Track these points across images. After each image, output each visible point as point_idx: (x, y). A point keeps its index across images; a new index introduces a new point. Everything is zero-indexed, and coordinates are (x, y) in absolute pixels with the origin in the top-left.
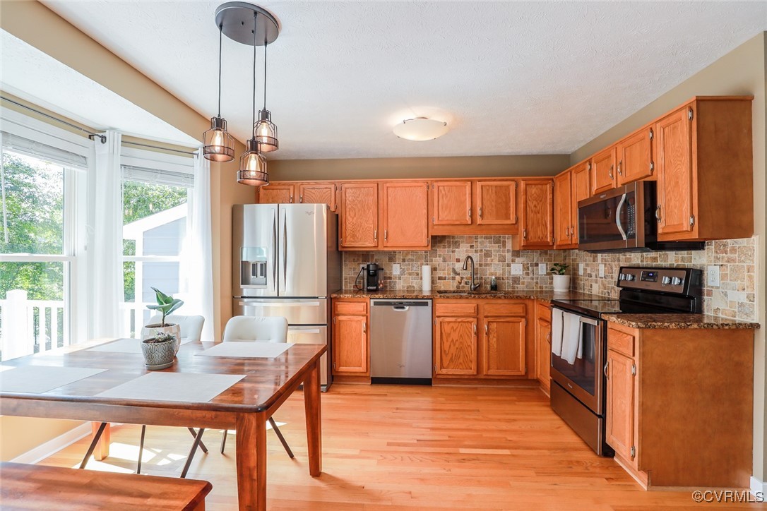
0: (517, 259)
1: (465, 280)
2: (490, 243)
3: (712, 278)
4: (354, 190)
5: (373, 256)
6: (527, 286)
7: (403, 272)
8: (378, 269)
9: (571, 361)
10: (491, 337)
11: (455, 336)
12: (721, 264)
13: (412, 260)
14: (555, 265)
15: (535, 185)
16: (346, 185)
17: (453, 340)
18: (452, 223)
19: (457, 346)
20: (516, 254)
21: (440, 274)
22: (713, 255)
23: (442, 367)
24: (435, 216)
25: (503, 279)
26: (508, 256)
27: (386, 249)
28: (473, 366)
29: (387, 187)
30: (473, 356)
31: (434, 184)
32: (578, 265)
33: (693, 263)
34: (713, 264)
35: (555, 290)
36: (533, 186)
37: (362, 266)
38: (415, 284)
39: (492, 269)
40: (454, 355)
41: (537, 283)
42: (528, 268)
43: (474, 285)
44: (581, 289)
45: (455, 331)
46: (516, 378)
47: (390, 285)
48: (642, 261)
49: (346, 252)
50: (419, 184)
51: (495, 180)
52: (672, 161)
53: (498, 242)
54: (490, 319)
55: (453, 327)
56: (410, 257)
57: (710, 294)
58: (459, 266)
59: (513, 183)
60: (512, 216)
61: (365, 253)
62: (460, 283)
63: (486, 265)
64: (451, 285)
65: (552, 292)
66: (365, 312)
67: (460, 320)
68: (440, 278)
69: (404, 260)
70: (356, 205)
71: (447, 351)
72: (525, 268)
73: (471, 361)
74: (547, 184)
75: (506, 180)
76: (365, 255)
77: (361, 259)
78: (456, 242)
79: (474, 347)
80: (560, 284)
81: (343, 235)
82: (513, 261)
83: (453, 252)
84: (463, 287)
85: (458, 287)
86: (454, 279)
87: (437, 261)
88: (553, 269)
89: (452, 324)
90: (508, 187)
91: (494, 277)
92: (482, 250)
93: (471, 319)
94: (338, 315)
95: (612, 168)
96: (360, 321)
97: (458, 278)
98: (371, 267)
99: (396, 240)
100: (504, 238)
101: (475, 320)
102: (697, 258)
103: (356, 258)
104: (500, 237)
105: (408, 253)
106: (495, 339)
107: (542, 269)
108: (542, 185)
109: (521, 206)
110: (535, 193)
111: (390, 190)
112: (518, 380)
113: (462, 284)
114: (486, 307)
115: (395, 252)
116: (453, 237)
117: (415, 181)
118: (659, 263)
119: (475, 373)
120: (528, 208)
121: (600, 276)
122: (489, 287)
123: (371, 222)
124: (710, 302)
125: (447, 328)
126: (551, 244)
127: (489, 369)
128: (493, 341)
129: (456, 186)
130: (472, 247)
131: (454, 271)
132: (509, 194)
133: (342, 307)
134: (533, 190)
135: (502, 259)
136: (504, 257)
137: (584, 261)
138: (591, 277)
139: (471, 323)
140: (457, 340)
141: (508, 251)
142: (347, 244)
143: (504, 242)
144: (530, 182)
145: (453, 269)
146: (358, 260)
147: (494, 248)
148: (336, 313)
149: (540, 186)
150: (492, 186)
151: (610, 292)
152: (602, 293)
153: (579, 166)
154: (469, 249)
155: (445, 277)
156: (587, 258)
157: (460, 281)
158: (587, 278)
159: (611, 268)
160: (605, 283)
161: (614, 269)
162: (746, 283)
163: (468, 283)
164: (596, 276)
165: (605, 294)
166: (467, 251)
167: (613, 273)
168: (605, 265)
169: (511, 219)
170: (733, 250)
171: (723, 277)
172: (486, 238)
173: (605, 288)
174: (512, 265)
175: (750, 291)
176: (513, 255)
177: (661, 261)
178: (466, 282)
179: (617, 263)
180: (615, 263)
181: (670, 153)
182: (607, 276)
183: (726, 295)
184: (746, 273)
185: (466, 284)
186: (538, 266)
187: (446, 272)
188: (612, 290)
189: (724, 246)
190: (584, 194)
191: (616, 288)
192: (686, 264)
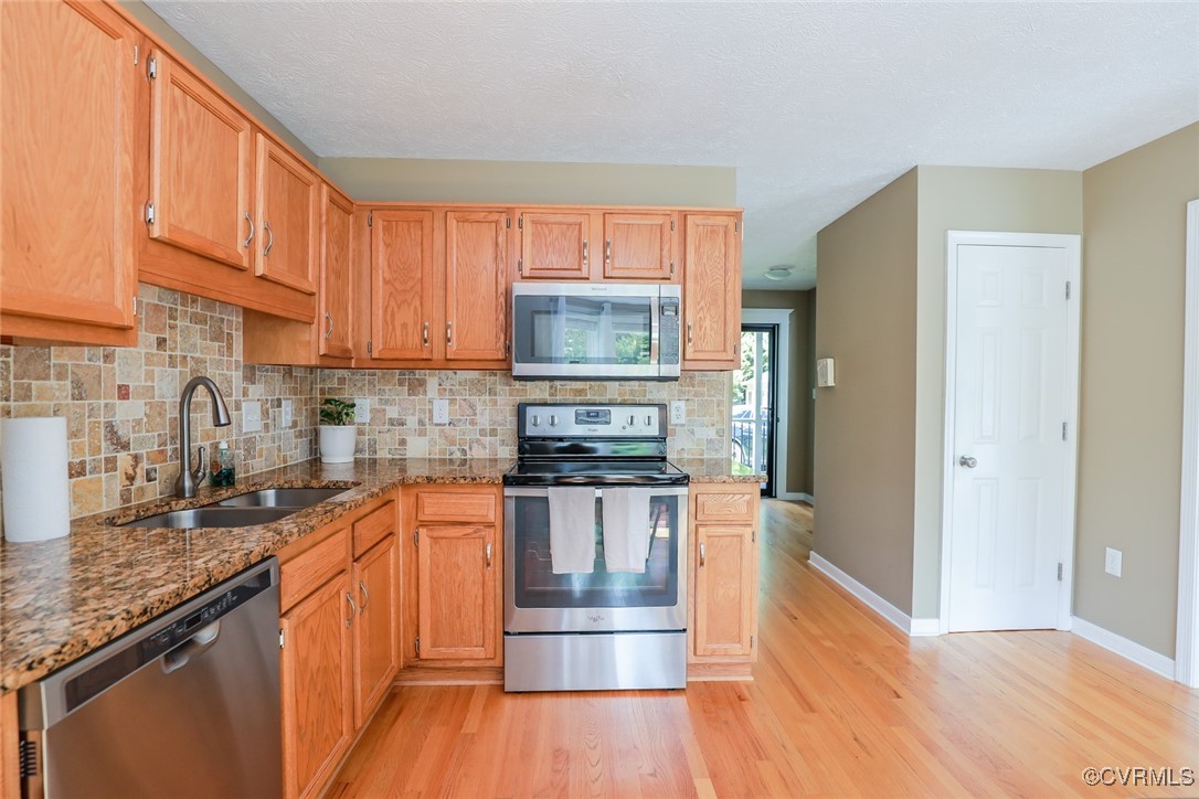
0: (251, 388)
1: (145, 465)
2: (203, 335)
3: (675, 413)
6: (266, 459)
11: (315, 658)
12: (687, 398)
15: (338, 207)
17: (312, 676)
18: (206, 250)
20: (251, 372)
22: (677, 388)
26: (237, 378)
28: (345, 720)
31: (160, 56)
33: (648, 398)
34: (677, 398)
35: (327, 460)
36: (335, 209)
40: (315, 723)
41: (279, 448)
42: (268, 412)
43: (193, 477)
51: (287, 152)
53: (217, 336)
54: (364, 562)
57: (672, 433)
58: (128, 414)
59: (315, 180)
60: (311, 272)
62: (131, 479)
64: (105, 494)
67: (326, 595)
71: (304, 723)
72: (265, 413)
73: (342, 711)
74: (350, 214)
82: (245, 393)
83: (108, 358)
84: (141, 489)
85: (126, 497)
86: (111, 464)
89: (309, 625)
90: (306, 188)
91: (224, 446)
92: (185, 357)
93: (341, 581)
97: (123, 459)
100: (230, 324)
104: (222, 320)
107: (287, 413)
108: (346, 211)
109: (324, 249)
110: (337, 226)
113: (140, 482)
119: (350, 740)
120: (329, 261)
121: (435, 421)
124: (672, 443)
125: (302, 643)
127: (363, 705)
129: (216, 116)
130: (161, 342)
134: (335, 217)
135: (226, 387)
136: (230, 381)
137: (373, 394)
138: (402, 424)
139: (339, 591)
140: (319, 668)
141: (236, 368)
143: (230, 336)
144: (335, 196)
145: (110, 428)
147: (209, 352)
149: (342, 214)
151: (467, 448)
152: (442, 452)
153: (471, 210)
154: (155, 351)
155: (83, 463)
156: (387, 388)
157: (131, 472)
158: (387, 427)
159: (472, 407)
160: (453, 433)
161: (479, 409)
162: (716, 418)
163: (153, 475)
164: (421, 422)
165: (451, 454)
166: (149, 358)
167: (475, 414)
168: (452, 401)
169: (310, 279)
170: (702, 384)
171: (689, 413)
172: (196, 319)
173: (452, 443)
174: (243, 404)
175: (719, 426)
176: (246, 378)
177: (594, 395)
178: (148, 473)
179: (488, 397)
180: (483, 398)
181: (705, 260)
182: (460, 420)
183: (693, 433)
184: (715, 408)
185: (149, 480)
186: (279, 406)
187: (86, 439)
188: (475, 445)
189: (691, 378)
190: (485, 268)
191: (487, 440)
192: (637, 399)
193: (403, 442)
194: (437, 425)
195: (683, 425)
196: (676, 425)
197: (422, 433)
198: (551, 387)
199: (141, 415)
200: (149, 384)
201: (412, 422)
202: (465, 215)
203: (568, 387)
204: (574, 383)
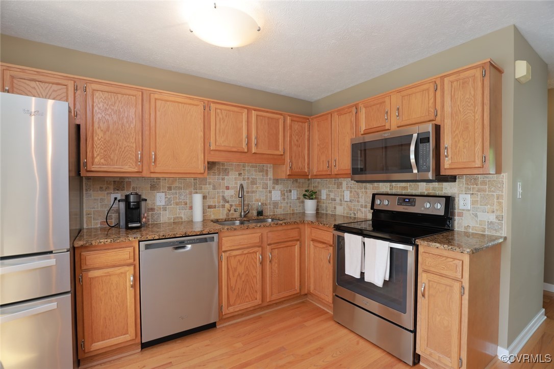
0: (276, 186)
1: (234, 207)
2: (256, 171)
3: (463, 202)
4: (106, 94)
5: (129, 183)
6: (283, 210)
7: (169, 202)
8: (140, 200)
9: (380, 283)
10: (273, 264)
11: (241, 269)
12: (471, 193)
13: (180, 188)
14: (306, 191)
15: (298, 122)
16: (95, 86)
17: (239, 274)
18: (229, 149)
19: (243, 279)
20: (276, 181)
21: (210, 202)
22: (464, 186)
23: (229, 305)
24: (212, 140)
25: (266, 205)
26: (270, 183)
27: (153, 175)
28: (259, 296)
29: (156, 99)
30: (258, 287)
31: (212, 105)
32: (320, 191)
33: (444, 192)
34: (464, 193)
35: (306, 212)
36: (296, 123)
37: (113, 196)
38: (183, 215)
39: (257, 196)
40: (240, 289)
41: (290, 206)
42: (284, 194)
43: (244, 212)
44: (323, 210)
45: (241, 264)
46: (292, 297)
47: (152, 218)
48: (391, 189)
49: (88, 178)
50: (196, 102)
51: (267, 112)
52: (461, 109)
53: (262, 171)
54: (273, 246)
55: (239, 261)
56: (177, 184)
57: (461, 215)
58: (229, 194)
59: (282, 117)
60: (281, 148)
61: (118, 180)
62: (230, 211)
63: (253, 192)
64: (221, 214)
65: (304, 214)
66: (132, 261)
67: (246, 251)
68: (210, 207)
69: (170, 188)
70: (110, 115)
71: (234, 287)
72: (283, 194)
73: (256, 292)
74: (305, 123)
75: (277, 114)
76: (118, 183)
77: (112, 187)
78: (226, 169)
79: (259, 277)
80: (310, 206)
81: (89, 154)
82: (274, 188)
83: (223, 179)
84: (233, 214)
85: (228, 215)
86: (223, 206)
87: (208, 188)
88: (305, 195)
89: (238, 258)
90: (278, 120)
91: (260, 204)
92: (249, 178)
93: (256, 249)
94: (88, 270)
95: (387, 113)
96: (125, 273)
97: (227, 205)
98: (132, 199)
99: (165, 165)
100: (267, 167)
101: (260, 249)
102: (448, 188)
103: (104, 187)
104: (264, 166)
105: (174, 180)
106: (276, 265)
107: (294, 195)
108: (302, 122)
109: (288, 139)
110: (297, 129)
111: (159, 103)
112: (293, 298)
113: (232, 211)
114: (270, 234)
115: (158, 179)
116: (223, 164)
117: (190, 98)
118: (409, 191)
119: (260, 303)
120: (292, 142)
121: (345, 200)
122: (255, 213)
123: (133, 141)
124: (460, 221)
125: (233, 262)
126: (308, 174)
127: (272, 295)
128: (275, 266)
129: (234, 112)
130: (240, 174)
131: (224, 198)
132: (279, 126)
133: (93, 258)
134: (296, 126)
135: (265, 187)
136: (267, 184)
137: (327, 188)
138: (335, 200)
139: (255, 252)
140: (243, 273)
141: (270, 180)
142: (95, 168)
143: (267, 170)
144: (295, 119)
145: (223, 197)
146: (107, 188)
147: (258, 176)
148: (84, 267)
149: (301, 124)
150: (265, 117)
151: (356, 213)
152: (347, 213)
153: (343, 109)
154: (238, 177)
155: (215, 205)
156: (331, 186)
157: (229, 209)
158: (330, 201)
159: (358, 194)
160: (351, 206)
161: (360, 195)
162: (495, 207)
163: (236, 210)
164: (341, 200)
165: (350, 215)
166: (236, 179)
167: (359, 198)
168: (351, 192)
169: (280, 150)
170: (484, 183)
171: (473, 203)
172: (252, 167)
173: (351, 210)
174: (273, 192)
175: (499, 213)
176: (273, 183)
177: (412, 190)
178: (235, 210)
179: (364, 190)
180: (362, 190)
181: (459, 103)
182: (353, 200)
183: (476, 216)
184: (495, 200)
185: (235, 211)
186: (291, 192)
187: (216, 200)
188: (359, 211)
189: (475, 179)
190: (348, 133)
191: (363, 209)
192: (437, 192)
193: (335, 208)
194: (346, 201)
195: (469, 210)
196: (463, 210)
197: (341, 205)
198: (390, 186)
199: (233, 194)
200: (236, 185)
201: (338, 199)
202: (340, 112)
203: (399, 186)
204: (401, 184)
